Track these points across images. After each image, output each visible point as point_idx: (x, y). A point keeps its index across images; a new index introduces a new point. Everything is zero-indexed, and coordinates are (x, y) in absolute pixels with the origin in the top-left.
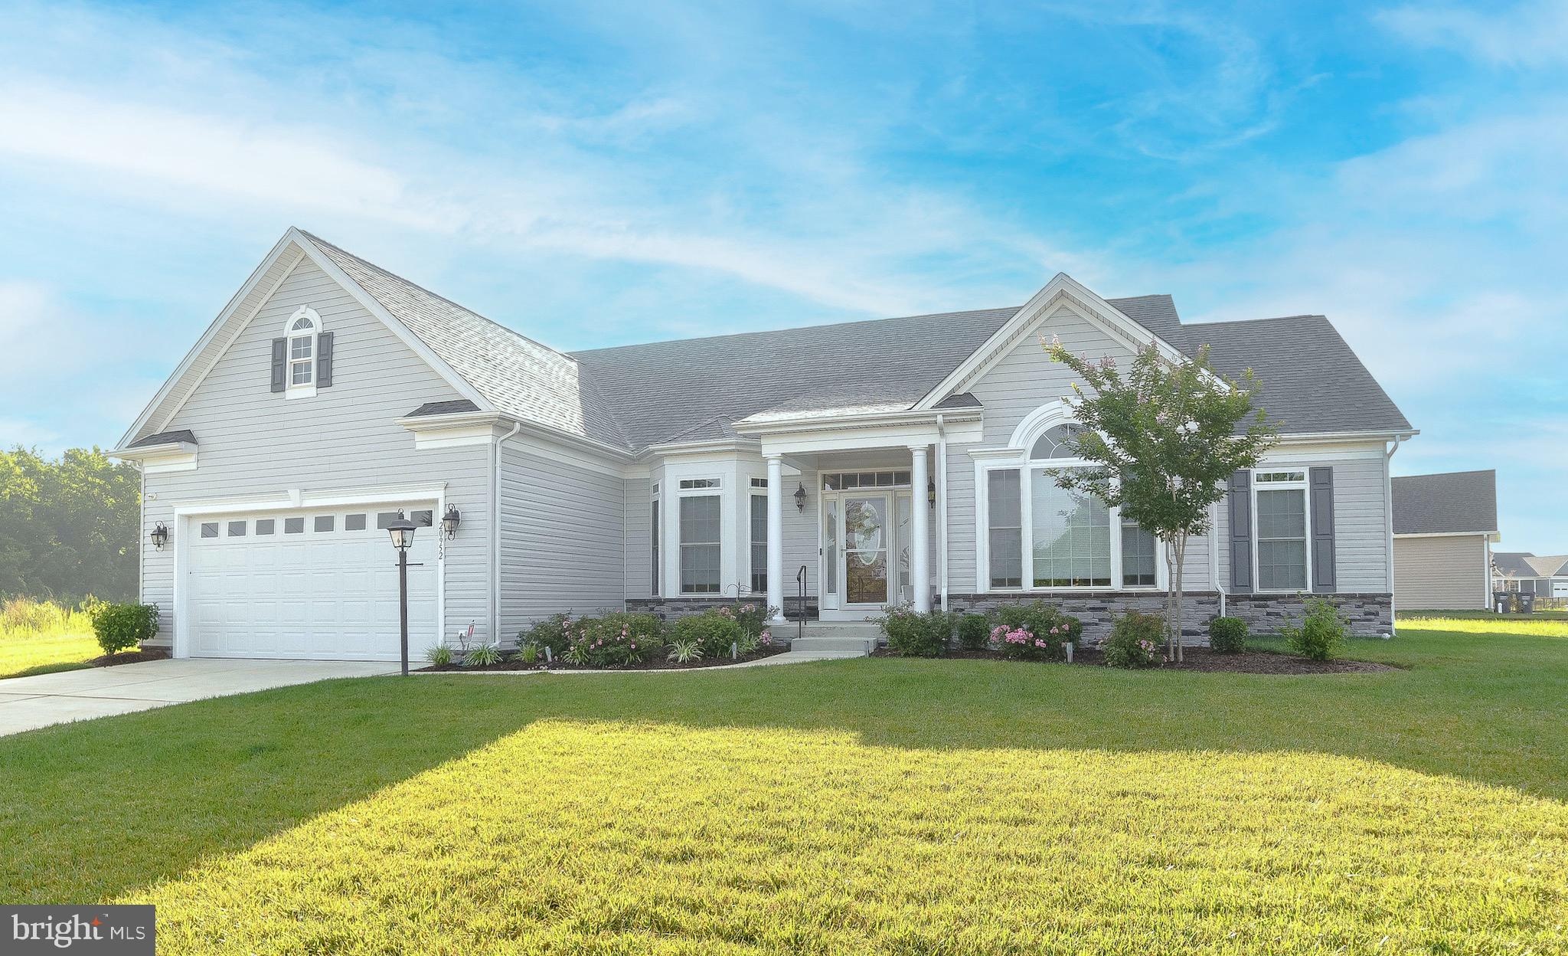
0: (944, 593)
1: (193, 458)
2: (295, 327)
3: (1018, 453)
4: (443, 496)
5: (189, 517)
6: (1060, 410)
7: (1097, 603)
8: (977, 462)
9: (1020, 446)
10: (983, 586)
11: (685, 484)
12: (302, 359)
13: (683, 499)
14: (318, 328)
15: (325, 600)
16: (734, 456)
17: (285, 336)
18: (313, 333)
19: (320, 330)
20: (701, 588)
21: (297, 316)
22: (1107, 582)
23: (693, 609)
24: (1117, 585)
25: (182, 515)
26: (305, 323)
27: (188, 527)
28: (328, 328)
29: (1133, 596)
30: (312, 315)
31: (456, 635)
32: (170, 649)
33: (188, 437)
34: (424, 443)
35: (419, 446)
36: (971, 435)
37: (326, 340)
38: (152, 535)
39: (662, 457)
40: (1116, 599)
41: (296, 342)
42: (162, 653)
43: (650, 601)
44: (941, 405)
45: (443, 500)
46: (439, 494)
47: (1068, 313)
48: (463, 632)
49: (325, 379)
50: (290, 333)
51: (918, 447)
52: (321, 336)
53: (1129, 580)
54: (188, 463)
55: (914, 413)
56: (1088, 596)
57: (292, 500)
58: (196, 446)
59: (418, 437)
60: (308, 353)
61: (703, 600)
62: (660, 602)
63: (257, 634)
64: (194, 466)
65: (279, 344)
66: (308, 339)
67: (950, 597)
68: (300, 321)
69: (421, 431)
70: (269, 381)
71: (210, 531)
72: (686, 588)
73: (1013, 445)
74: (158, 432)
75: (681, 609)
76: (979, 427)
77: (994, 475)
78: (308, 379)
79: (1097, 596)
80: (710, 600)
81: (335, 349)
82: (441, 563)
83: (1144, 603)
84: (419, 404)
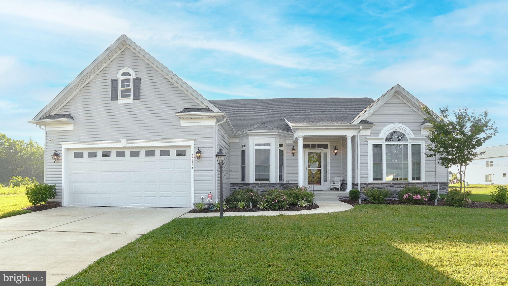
0: (359, 182)
1: (72, 125)
2: (122, 75)
3: (381, 139)
4: (193, 144)
5: (68, 149)
6: (394, 127)
7: (404, 186)
8: (369, 142)
9: (382, 137)
10: (371, 180)
11: (257, 145)
12: (126, 88)
13: (256, 150)
14: (133, 76)
15: (135, 183)
16: (275, 136)
17: (117, 78)
18: (131, 78)
19: (135, 77)
20: (262, 180)
21: (123, 71)
22: (407, 179)
23: (260, 187)
24: (410, 180)
25: (65, 148)
26: (128, 74)
27: (68, 153)
28: (138, 76)
29: (415, 184)
30: (130, 71)
31: (200, 198)
32: (61, 203)
33: (69, 116)
34: (184, 123)
35: (182, 125)
36: (367, 133)
37: (137, 81)
38: (52, 156)
39: (248, 135)
40: (410, 185)
41: (123, 81)
42: (58, 205)
43: (240, 184)
44: (360, 123)
45: (193, 146)
46: (192, 144)
47: (396, 97)
48: (203, 196)
49: (137, 96)
50: (119, 77)
51: (350, 136)
52: (135, 80)
53: (413, 179)
54: (70, 127)
55: (352, 125)
56: (402, 183)
57: (123, 143)
58: (73, 120)
59: (182, 121)
60: (129, 86)
61: (264, 184)
62: (247, 184)
63: (103, 197)
64: (72, 129)
65: (114, 82)
66: (129, 81)
67: (361, 184)
68: (125, 73)
69: (183, 119)
70: (110, 96)
71: (78, 155)
72: (257, 180)
73: (380, 136)
74: (53, 114)
75: (255, 187)
76: (369, 130)
77: (375, 146)
78: (129, 96)
79: (405, 184)
80: (266, 184)
81: (141, 85)
82: (193, 170)
83: (418, 185)
84: (182, 109)
